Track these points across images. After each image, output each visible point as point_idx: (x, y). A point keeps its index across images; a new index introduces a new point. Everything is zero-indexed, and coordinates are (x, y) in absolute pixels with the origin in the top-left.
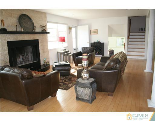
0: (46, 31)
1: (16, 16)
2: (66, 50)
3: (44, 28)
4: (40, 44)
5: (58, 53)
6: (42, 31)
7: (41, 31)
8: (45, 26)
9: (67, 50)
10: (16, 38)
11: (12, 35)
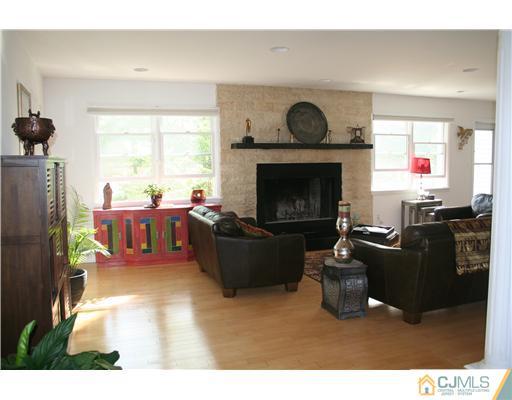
0: (363, 141)
1: (284, 108)
2: (432, 198)
3: (358, 133)
4: (345, 176)
5: (403, 204)
6: (352, 141)
7: (349, 142)
8: (360, 129)
9: (436, 200)
10: (277, 157)
11: (269, 152)
